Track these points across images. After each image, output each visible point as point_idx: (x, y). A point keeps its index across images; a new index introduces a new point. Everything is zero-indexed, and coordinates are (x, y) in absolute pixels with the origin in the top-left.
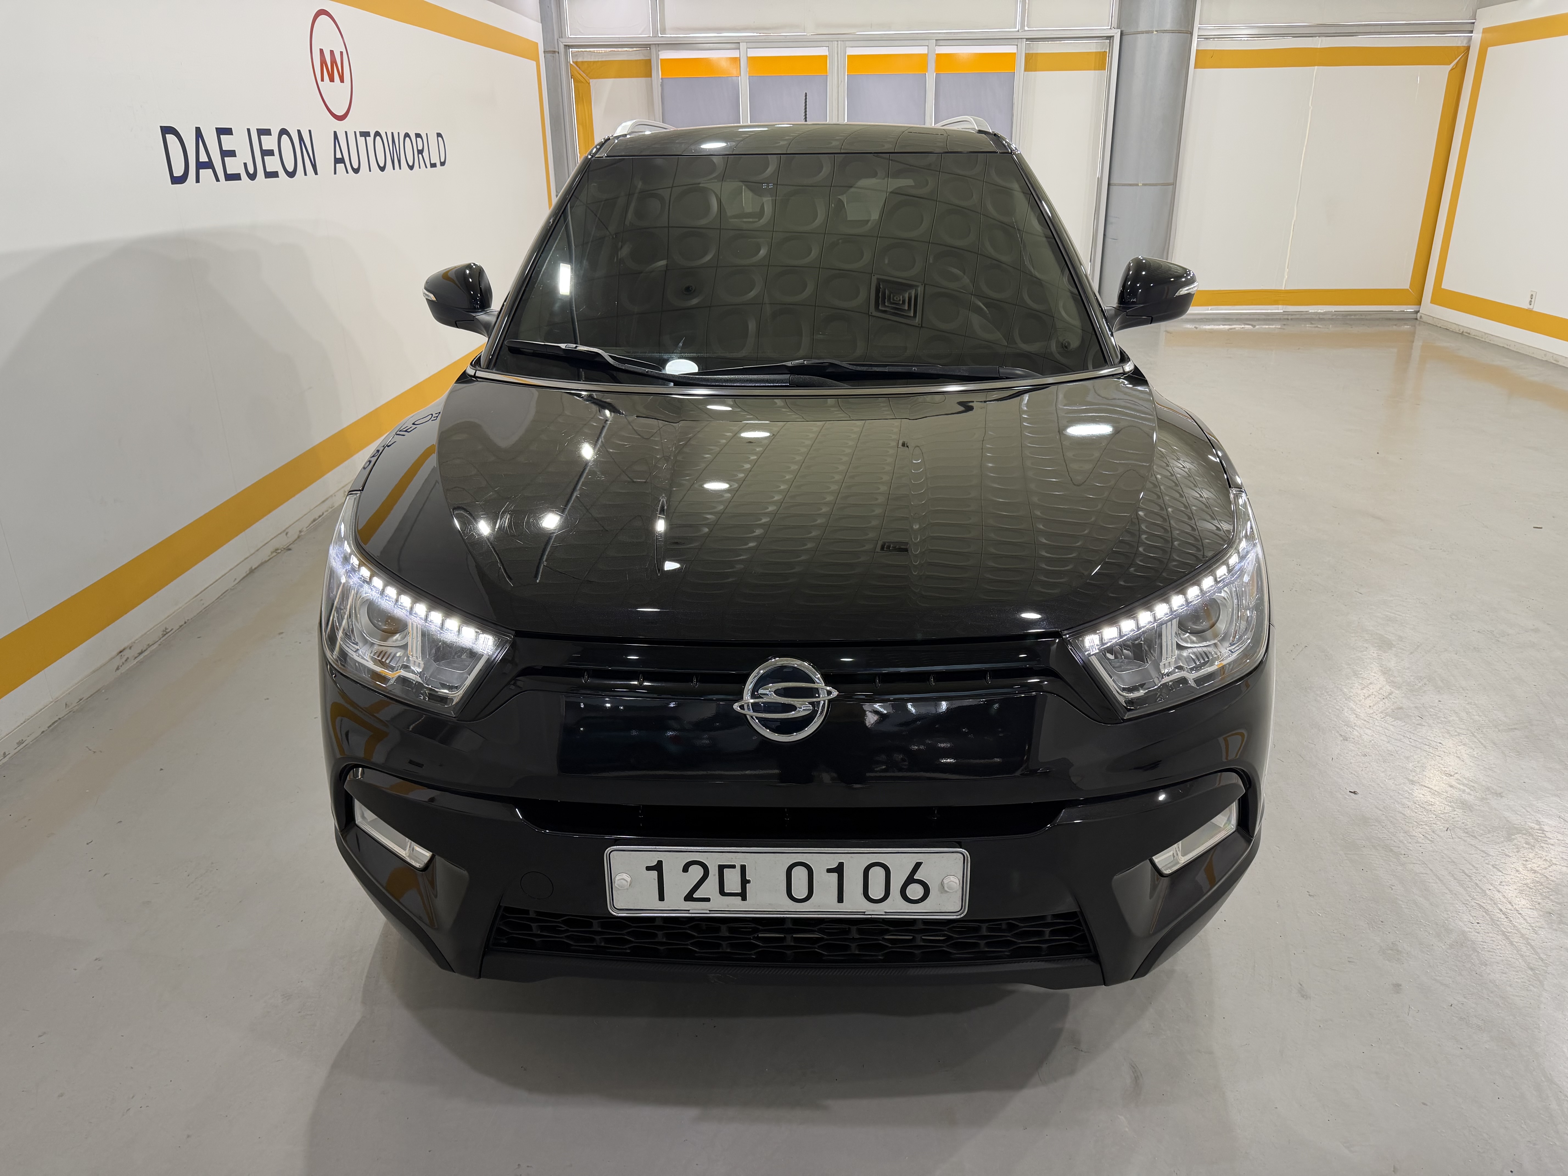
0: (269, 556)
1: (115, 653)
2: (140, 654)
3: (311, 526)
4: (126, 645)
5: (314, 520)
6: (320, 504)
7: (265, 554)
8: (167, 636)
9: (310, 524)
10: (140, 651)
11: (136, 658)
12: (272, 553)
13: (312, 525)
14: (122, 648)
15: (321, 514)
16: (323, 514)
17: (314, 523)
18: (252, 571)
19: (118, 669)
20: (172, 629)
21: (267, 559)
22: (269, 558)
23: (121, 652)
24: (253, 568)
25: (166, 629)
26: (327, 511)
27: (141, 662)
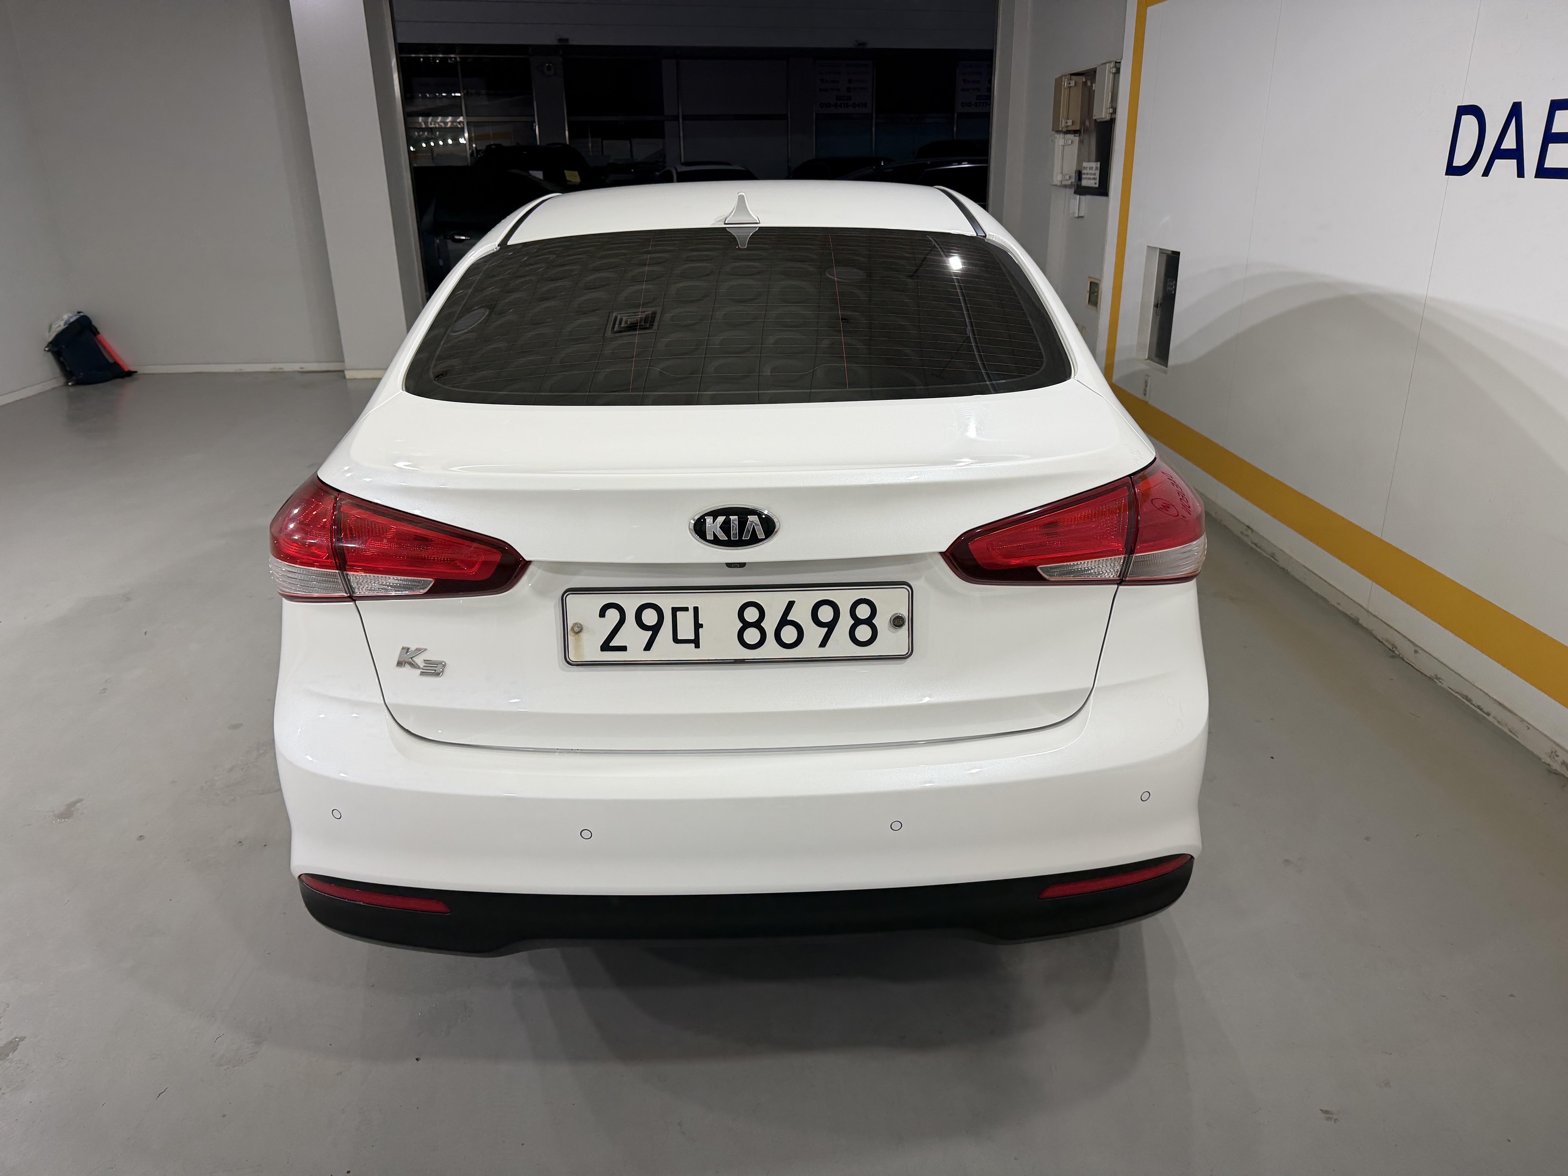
0: (1383, 638)
1: (1247, 523)
2: (1256, 545)
3: (1457, 695)
4: (1254, 528)
5: (1466, 698)
6: (1495, 700)
7: (1381, 633)
8: (1273, 559)
9: (1457, 693)
10: (1256, 542)
11: (1252, 543)
12: (1387, 640)
13: (1459, 697)
14: (1251, 527)
15: (1486, 711)
16: (1488, 714)
17: (1465, 701)
18: (1355, 622)
19: (1242, 533)
20: (1278, 561)
21: (1379, 637)
22: (1381, 639)
23: (1248, 527)
24: (1360, 622)
25: (1274, 554)
26: (1499, 722)
27: (1251, 548)
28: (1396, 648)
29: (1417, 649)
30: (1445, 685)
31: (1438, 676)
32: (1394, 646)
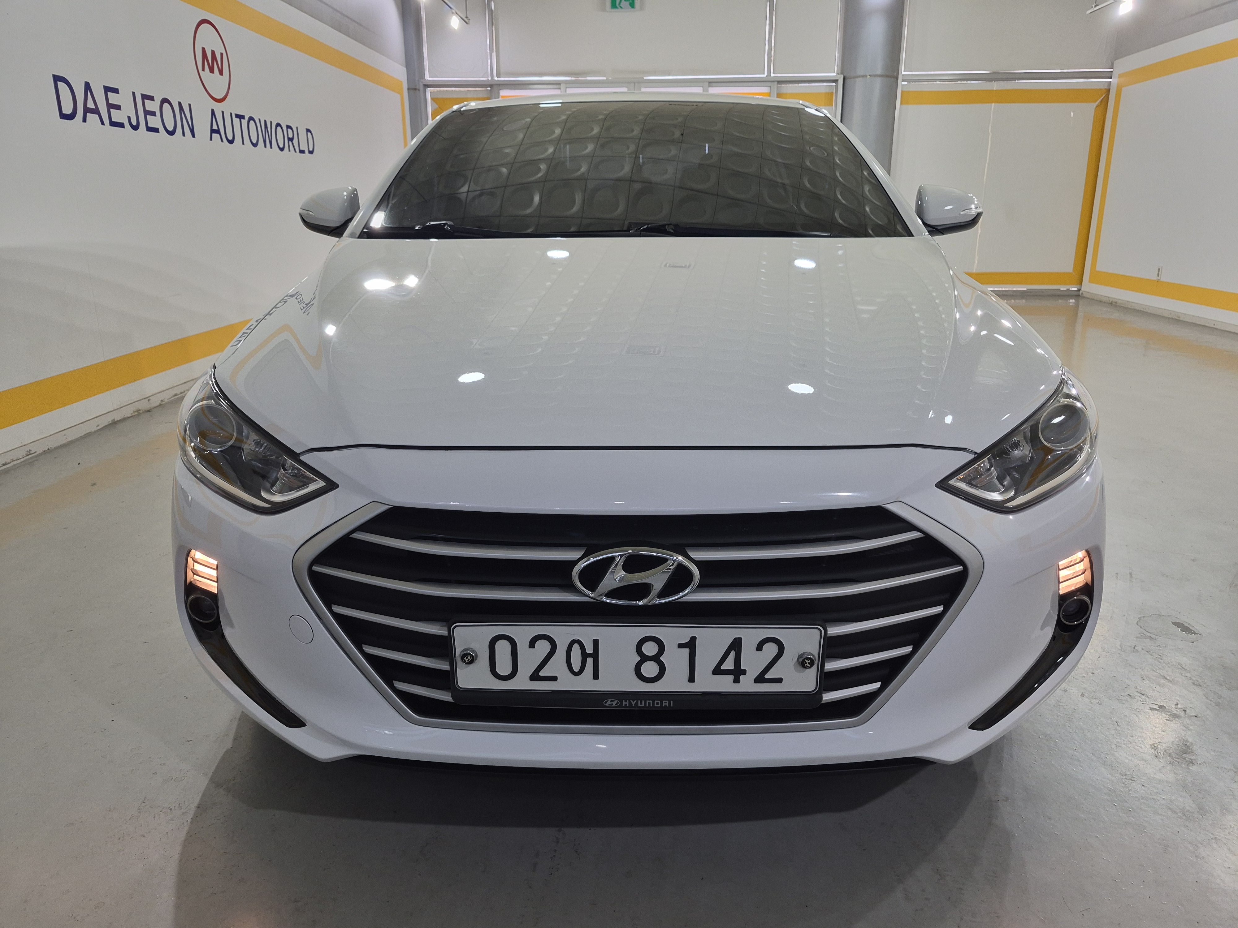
2: (4, 465)
3: (173, 398)
5: (176, 395)
7: (128, 412)
8: (30, 456)
10: (4, 462)
12: (134, 412)
15: (182, 391)
18: (114, 423)
20: (36, 452)
22: (131, 415)
24: (116, 420)
25: (30, 450)
28: (140, 410)
29: (148, 399)
30: (166, 401)
31: (162, 399)
32: (138, 411)
